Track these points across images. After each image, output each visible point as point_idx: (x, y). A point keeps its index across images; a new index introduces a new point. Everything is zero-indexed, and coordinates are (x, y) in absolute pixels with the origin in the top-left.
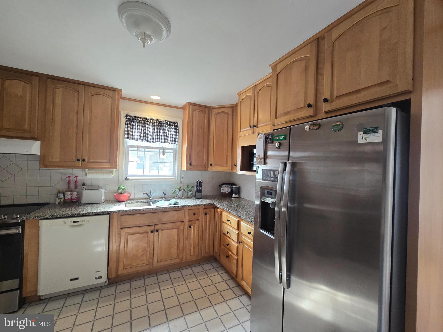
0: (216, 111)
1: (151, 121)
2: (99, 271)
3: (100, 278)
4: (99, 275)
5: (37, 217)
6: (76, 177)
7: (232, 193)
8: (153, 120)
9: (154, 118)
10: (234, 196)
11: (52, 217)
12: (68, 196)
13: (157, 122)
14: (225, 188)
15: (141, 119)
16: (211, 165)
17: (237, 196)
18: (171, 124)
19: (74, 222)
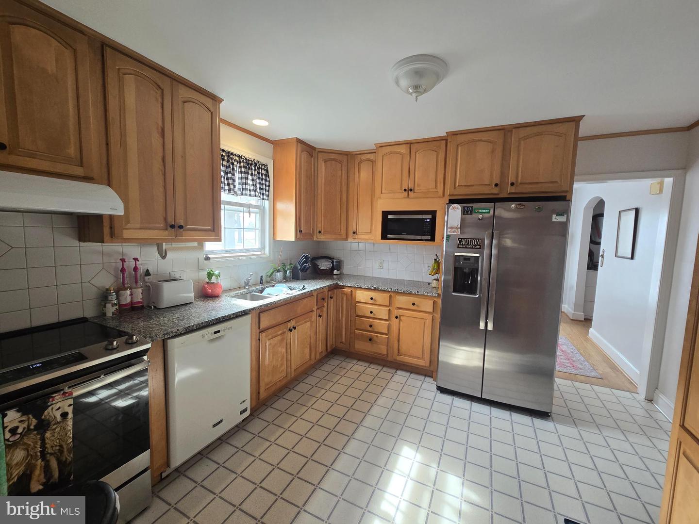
0: (326, 156)
1: (237, 158)
2: (244, 401)
3: (245, 410)
4: (243, 407)
5: (167, 334)
6: (136, 259)
7: (333, 269)
8: (239, 156)
9: (240, 153)
10: (335, 272)
11: (186, 330)
12: (127, 297)
13: (244, 161)
14: (326, 263)
15: (224, 154)
16: (320, 232)
17: (338, 272)
18: (261, 166)
19: (215, 333)
